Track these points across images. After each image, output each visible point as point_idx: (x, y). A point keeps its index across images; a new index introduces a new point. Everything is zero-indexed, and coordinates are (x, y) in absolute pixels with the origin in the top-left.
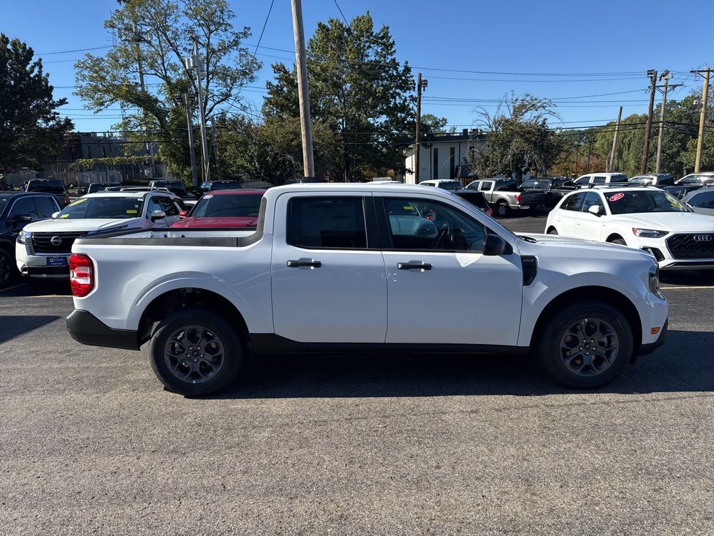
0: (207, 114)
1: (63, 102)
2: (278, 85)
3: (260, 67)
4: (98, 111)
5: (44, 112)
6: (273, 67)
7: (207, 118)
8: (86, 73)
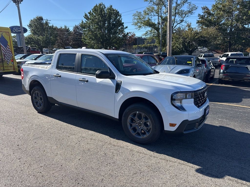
0: (174, 28)
1: (126, 27)
2: (203, 15)
3: (196, 9)
4: (139, 29)
5: (122, 31)
6: (202, 8)
7: (173, 30)
8: (136, 17)
